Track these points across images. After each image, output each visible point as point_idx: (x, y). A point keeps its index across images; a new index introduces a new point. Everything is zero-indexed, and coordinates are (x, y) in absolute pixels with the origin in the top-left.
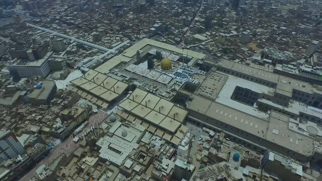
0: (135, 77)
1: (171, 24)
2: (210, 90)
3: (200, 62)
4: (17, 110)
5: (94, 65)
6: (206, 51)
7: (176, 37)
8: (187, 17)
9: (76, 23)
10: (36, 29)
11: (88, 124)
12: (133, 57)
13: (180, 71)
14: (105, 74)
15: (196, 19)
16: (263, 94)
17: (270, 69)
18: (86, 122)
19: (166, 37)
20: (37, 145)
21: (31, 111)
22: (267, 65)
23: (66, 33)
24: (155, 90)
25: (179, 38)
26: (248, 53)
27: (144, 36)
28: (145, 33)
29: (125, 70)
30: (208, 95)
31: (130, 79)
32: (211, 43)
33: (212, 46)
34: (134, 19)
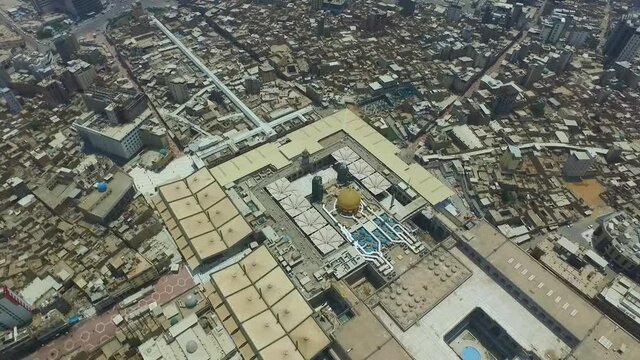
0: (275, 213)
1: (423, 78)
2: (409, 298)
3: (428, 213)
4: (58, 221)
5: (218, 155)
6: (462, 181)
7: (415, 121)
8: (464, 70)
9: (235, 35)
10: (164, 34)
11: (152, 291)
12: (295, 159)
13: (370, 227)
14: (224, 188)
15: (486, 79)
16: (531, 352)
17: (591, 285)
18: (150, 288)
19: (394, 115)
20: (52, 313)
21: (75, 233)
22: (589, 269)
23: (206, 57)
24: (292, 263)
25: (419, 126)
26: (562, 214)
27: (350, 99)
28: (358, 91)
29: (265, 189)
30: (399, 312)
31: (263, 215)
32: (487, 159)
33: (483, 168)
34: (351, 47)
